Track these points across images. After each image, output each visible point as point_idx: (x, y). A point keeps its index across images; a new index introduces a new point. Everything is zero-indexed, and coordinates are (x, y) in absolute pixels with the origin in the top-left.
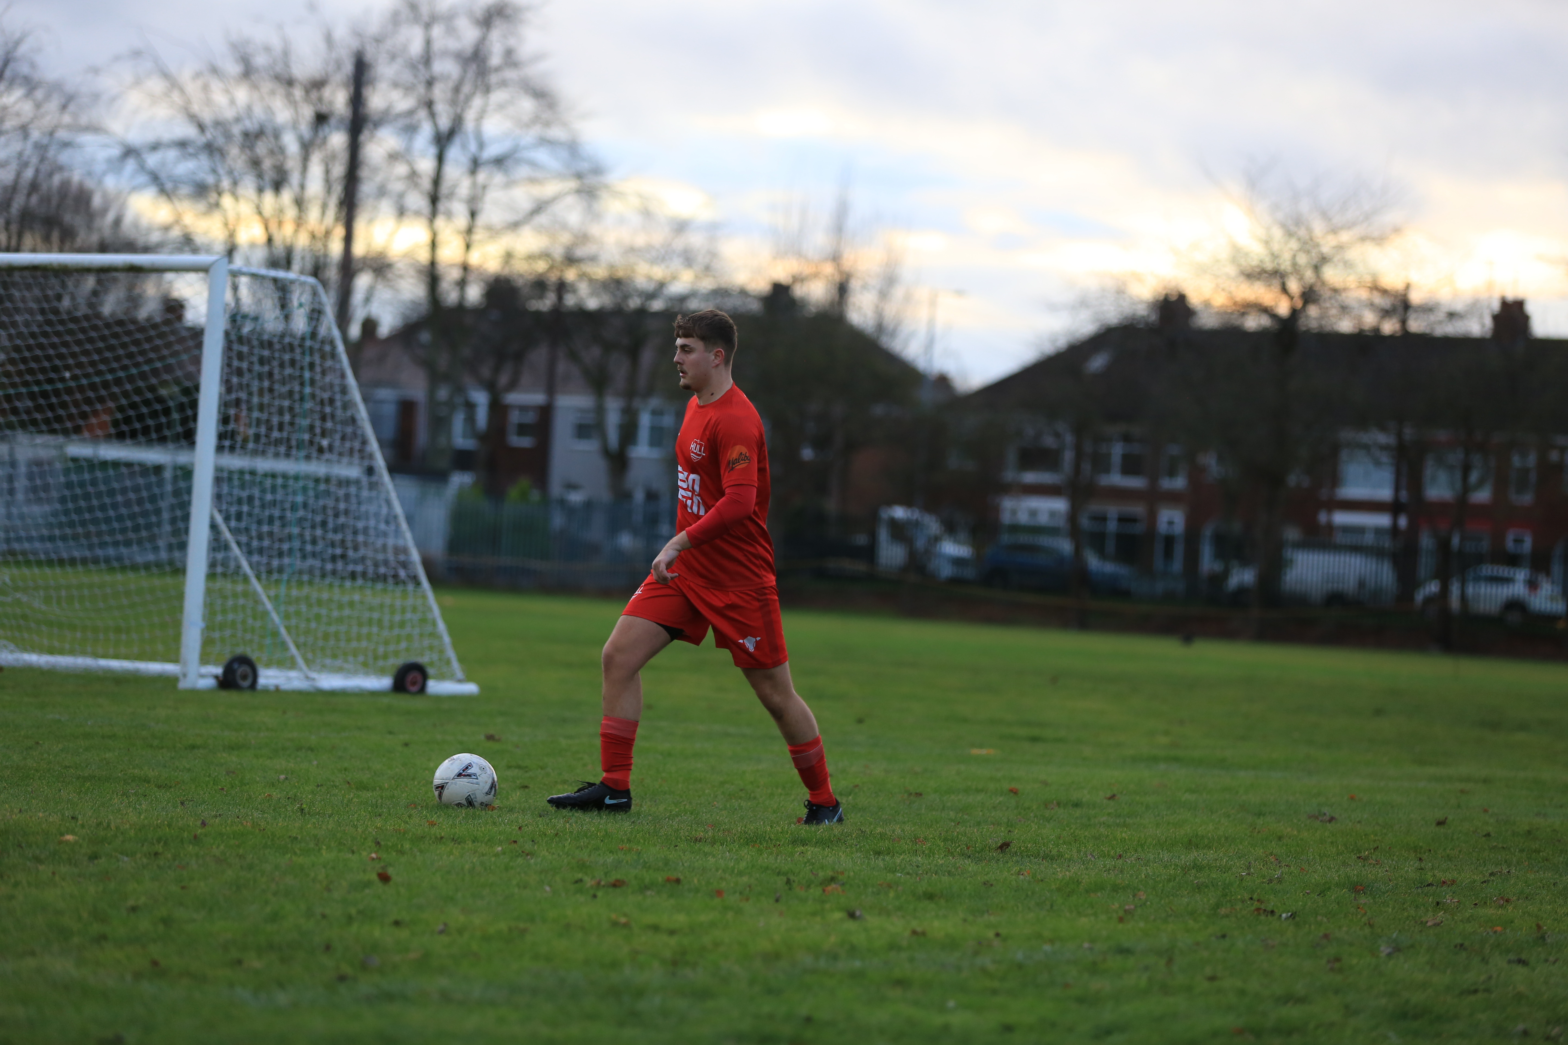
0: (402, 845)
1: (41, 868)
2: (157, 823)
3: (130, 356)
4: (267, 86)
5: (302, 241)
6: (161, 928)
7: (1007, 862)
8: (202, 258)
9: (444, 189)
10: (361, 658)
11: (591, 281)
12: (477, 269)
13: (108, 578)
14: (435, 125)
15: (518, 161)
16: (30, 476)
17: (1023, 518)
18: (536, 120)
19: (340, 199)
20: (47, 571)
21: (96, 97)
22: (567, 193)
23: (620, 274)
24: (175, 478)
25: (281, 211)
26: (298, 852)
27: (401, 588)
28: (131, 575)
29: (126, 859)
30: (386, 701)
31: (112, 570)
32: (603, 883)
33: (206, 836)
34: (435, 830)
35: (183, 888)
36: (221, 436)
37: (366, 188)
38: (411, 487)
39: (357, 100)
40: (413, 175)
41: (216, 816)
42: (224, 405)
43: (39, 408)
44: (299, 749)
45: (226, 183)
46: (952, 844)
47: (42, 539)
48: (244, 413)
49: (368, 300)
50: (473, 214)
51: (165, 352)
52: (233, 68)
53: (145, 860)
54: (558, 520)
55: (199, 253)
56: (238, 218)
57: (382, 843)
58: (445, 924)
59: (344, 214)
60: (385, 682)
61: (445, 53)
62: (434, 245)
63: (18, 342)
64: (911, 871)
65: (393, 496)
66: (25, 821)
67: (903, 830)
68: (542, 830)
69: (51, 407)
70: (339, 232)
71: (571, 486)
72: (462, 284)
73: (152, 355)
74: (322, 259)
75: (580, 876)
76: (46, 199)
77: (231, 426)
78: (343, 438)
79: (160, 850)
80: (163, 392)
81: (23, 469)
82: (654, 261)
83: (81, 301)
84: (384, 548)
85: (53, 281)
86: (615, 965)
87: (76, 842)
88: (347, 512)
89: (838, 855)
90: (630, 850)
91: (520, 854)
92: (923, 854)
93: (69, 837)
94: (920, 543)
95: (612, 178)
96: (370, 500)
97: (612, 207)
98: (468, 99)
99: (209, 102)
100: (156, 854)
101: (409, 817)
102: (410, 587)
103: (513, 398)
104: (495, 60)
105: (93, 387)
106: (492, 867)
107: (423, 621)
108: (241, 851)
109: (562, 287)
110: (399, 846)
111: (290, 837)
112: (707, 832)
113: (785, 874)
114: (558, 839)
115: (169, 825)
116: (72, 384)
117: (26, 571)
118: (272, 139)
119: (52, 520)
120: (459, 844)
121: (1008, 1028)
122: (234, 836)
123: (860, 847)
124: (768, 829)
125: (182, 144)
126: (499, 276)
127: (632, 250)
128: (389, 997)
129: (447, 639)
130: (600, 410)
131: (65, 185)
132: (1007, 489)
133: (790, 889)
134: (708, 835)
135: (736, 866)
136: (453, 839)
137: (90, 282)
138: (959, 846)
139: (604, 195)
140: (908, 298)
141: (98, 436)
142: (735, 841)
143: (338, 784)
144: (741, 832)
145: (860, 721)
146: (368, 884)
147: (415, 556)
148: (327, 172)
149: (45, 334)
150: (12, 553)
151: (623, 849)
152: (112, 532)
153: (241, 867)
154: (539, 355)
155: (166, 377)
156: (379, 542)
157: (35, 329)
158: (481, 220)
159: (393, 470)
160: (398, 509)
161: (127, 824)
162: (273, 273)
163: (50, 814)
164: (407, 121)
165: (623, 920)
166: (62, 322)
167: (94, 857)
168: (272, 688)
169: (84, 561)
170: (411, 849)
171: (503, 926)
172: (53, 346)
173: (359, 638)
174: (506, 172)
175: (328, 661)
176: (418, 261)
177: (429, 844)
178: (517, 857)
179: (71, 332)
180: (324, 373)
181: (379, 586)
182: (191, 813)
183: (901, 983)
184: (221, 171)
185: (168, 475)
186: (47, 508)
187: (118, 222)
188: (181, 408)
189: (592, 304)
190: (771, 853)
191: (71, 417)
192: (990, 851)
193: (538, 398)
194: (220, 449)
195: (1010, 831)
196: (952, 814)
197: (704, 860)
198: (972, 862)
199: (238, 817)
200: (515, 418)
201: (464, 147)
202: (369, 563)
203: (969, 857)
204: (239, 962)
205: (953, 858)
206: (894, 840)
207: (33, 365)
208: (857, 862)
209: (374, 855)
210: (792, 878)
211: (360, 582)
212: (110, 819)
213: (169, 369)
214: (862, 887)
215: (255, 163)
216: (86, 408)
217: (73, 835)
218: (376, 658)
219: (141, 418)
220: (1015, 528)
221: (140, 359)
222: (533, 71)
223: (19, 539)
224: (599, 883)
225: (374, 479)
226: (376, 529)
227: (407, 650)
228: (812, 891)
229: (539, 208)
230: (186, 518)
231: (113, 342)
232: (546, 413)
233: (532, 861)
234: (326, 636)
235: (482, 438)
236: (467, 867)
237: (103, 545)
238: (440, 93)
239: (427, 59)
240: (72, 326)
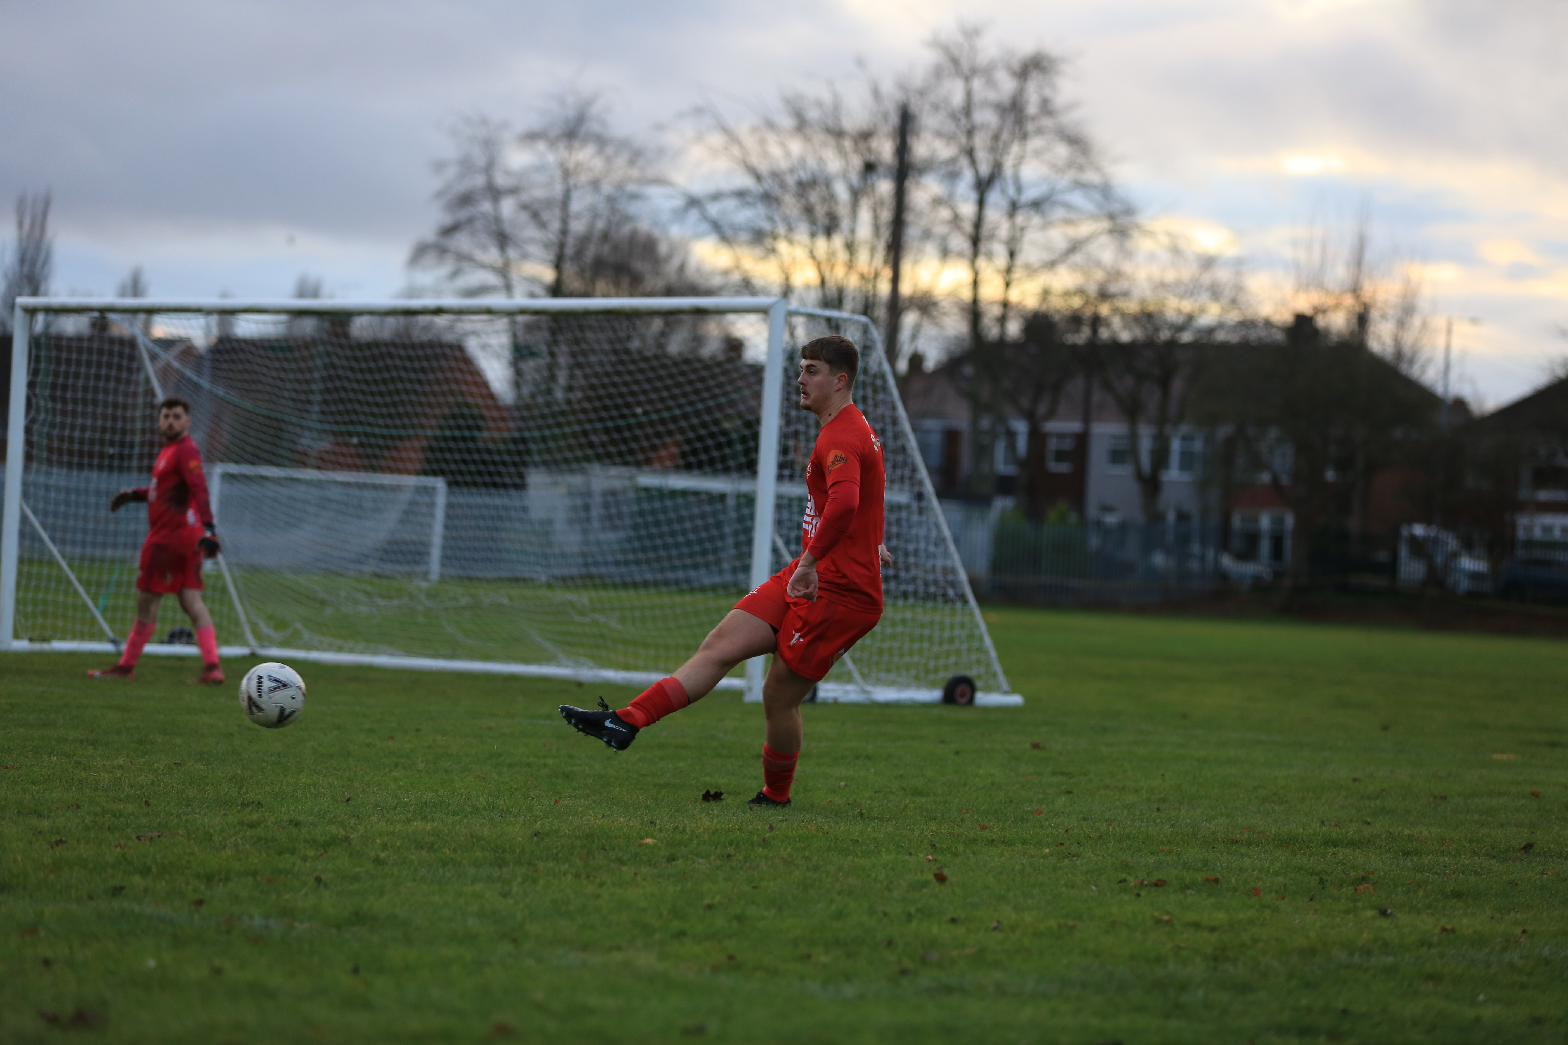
0: (956, 848)
1: (624, 869)
2: (728, 827)
3: (697, 392)
4: (819, 137)
5: (853, 282)
6: (735, 924)
7: (1531, 862)
8: (760, 300)
9: (985, 231)
10: (913, 672)
11: (1123, 315)
12: (1017, 306)
13: (678, 599)
14: (977, 171)
15: (1054, 204)
16: (606, 506)
17: (1538, 533)
18: (1070, 164)
19: (887, 242)
20: (623, 593)
21: (661, 152)
22: (1101, 233)
23: (1151, 308)
24: (738, 507)
25: (832, 255)
26: (860, 854)
27: (949, 606)
28: (699, 597)
29: (701, 861)
30: (936, 711)
31: (681, 592)
32: (1145, 883)
33: (774, 839)
34: (986, 834)
35: (754, 887)
36: (782, 466)
37: (912, 232)
38: (957, 512)
39: (902, 149)
40: (956, 219)
41: (782, 821)
42: (784, 436)
43: (613, 442)
44: (857, 757)
45: (781, 230)
46: (1478, 845)
47: (617, 563)
48: (802, 444)
49: (914, 337)
50: (1012, 254)
51: (729, 388)
52: (787, 122)
53: (719, 862)
54: (1094, 541)
55: (758, 295)
56: (794, 260)
57: (938, 845)
58: (998, 922)
59: (892, 256)
60: (935, 695)
61: (985, 104)
62: (975, 284)
63: (594, 381)
64: (1439, 871)
65: (942, 520)
66: (608, 826)
67: (1430, 832)
68: (1087, 832)
69: (625, 441)
70: (887, 274)
71: (1107, 509)
72: (1002, 320)
73: (717, 391)
74: (871, 299)
75: (1124, 876)
76: (616, 248)
77: (791, 456)
78: (894, 467)
79: (733, 852)
80: (727, 425)
81: (598, 500)
82: (1182, 297)
83: (650, 342)
84: (934, 567)
85: (625, 324)
86: (1159, 960)
87: (655, 845)
88: (898, 536)
89: (1368, 856)
90: (1170, 852)
91: (1066, 855)
92: (1450, 854)
93: (649, 841)
94: (1439, 560)
95: (1143, 219)
96: (920, 524)
97: (1143, 245)
98: (1007, 146)
99: (765, 154)
100: (729, 856)
101: (961, 821)
102: (959, 605)
103: (1052, 426)
104: (1032, 108)
105: (663, 421)
106: (1041, 868)
107: (971, 637)
108: (807, 853)
109: (1096, 321)
110: (954, 849)
111: (852, 840)
112: (1243, 834)
113: (1317, 874)
114: (1102, 842)
115: (740, 829)
116: (643, 419)
117: (603, 594)
118: (824, 188)
119: (627, 546)
120: (1009, 846)
121: (1538, 1021)
122: (799, 839)
123: (1390, 848)
124: (1301, 831)
125: (741, 194)
126: (1038, 312)
127: (1162, 285)
128: (949, 990)
129: (993, 654)
130: (1133, 437)
131: (634, 234)
132: (1521, 507)
133: (1323, 888)
134: (1244, 837)
135: (1272, 867)
136: (1004, 841)
137: (657, 324)
138: (1484, 847)
139: (1136, 234)
140: (1425, 325)
141: (667, 467)
142: (1269, 843)
143: (894, 790)
144: (1275, 834)
145: (1385, 728)
146: (925, 884)
147: (963, 576)
148: (876, 217)
149: (618, 373)
150: (590, 577)
151: (1163, 850)
152: (681, 556)
153: (808, 869)
154: (1076, 386)
155: (730, 411)
156: (929, 564)
157: (609, 368)
158: (1020, 260)
159: (941, 495)
160: (947, 533)
161: (701, 828)
162: (829, 313)
163: (630, 819)
164: (950, 168)
165: (1166, 918)
166: (634, 362)
167: (672, 859)
168: (830, 701)
169: (656, 584)
170: (964, 851)
171: (1053, 923)
172: (626, 384)
173: (911, 653)
174: (1043, 214)
175: (882, 675)
176: (961, 300)
177: (982, 846)
178: (1064, 858)
179: (642, 371)
180: (876, 405)
181: (930, 604)
182: (759, 818)
183: (1434, 978)
184: (777, 218)
185: (731, 502)
186: (621, 534)
187: (682, 268)
188: (743, 440)
189: (1125, 337)
190: (1305, 854)
191: (643, 450)
192: (1514, 851)
193: (1074, 426)
194: (780, 478)
195: (1532, 832)
196: (1476, 817)
197: (1241, 860)
198: (1497, 862)
199: (803, 822)
200: (1053, 445)
201: (1003, 191)
202: (920, 583)
203: (1494, 857)
204: (808, 957)
205: (1479, 858)
206: (1421, 841)
207: (608, 402)
208: (1387, 862)
209: (930, 857)
210: (1325, 877)
211: (911, 601)
212: (685, 824)
213: (732, 403)
214: (1392, 887)
215: (809, 210)
216: (656, 441)
217: (651, 838)
218: (927, 672)
219: (706, 450)
220: (1530, 544)
221: (706, 395)
222: (1068, 119)
223: (596, 564)
224: (1142, 883)
225: (924, 504)
226: (926, 551)
227: (956, 664)
228: (1344, 889)
229: (1074, 247)
230: (750, 542)
231: (681, 379)
232: (1082, 440)
233: (1078, 861)
234: (880, 652)
235: (1023, 464)
236: (1017, 867)
237: (674, 568)
238: (980, 142)
239: (967, 110)
240: (643, 365)
